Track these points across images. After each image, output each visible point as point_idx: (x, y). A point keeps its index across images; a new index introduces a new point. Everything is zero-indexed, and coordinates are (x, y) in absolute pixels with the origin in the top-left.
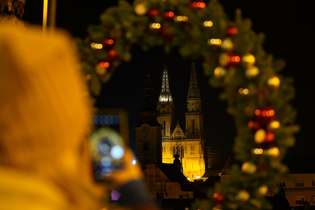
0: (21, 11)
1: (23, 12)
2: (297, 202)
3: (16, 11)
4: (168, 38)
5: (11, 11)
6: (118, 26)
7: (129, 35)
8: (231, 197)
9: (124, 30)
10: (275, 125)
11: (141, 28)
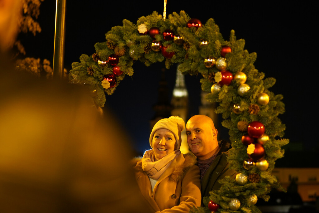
0: (36, 13)
1: (38, 13)
2: (310, 197)
3: (32, 12)
4: (168, 56)
5: (27, 13)
6: (121, 44)
7: (132, 52)
8: (223, 205)
9: (127, 48)
10: (265, 138)
11: (143, 46)
